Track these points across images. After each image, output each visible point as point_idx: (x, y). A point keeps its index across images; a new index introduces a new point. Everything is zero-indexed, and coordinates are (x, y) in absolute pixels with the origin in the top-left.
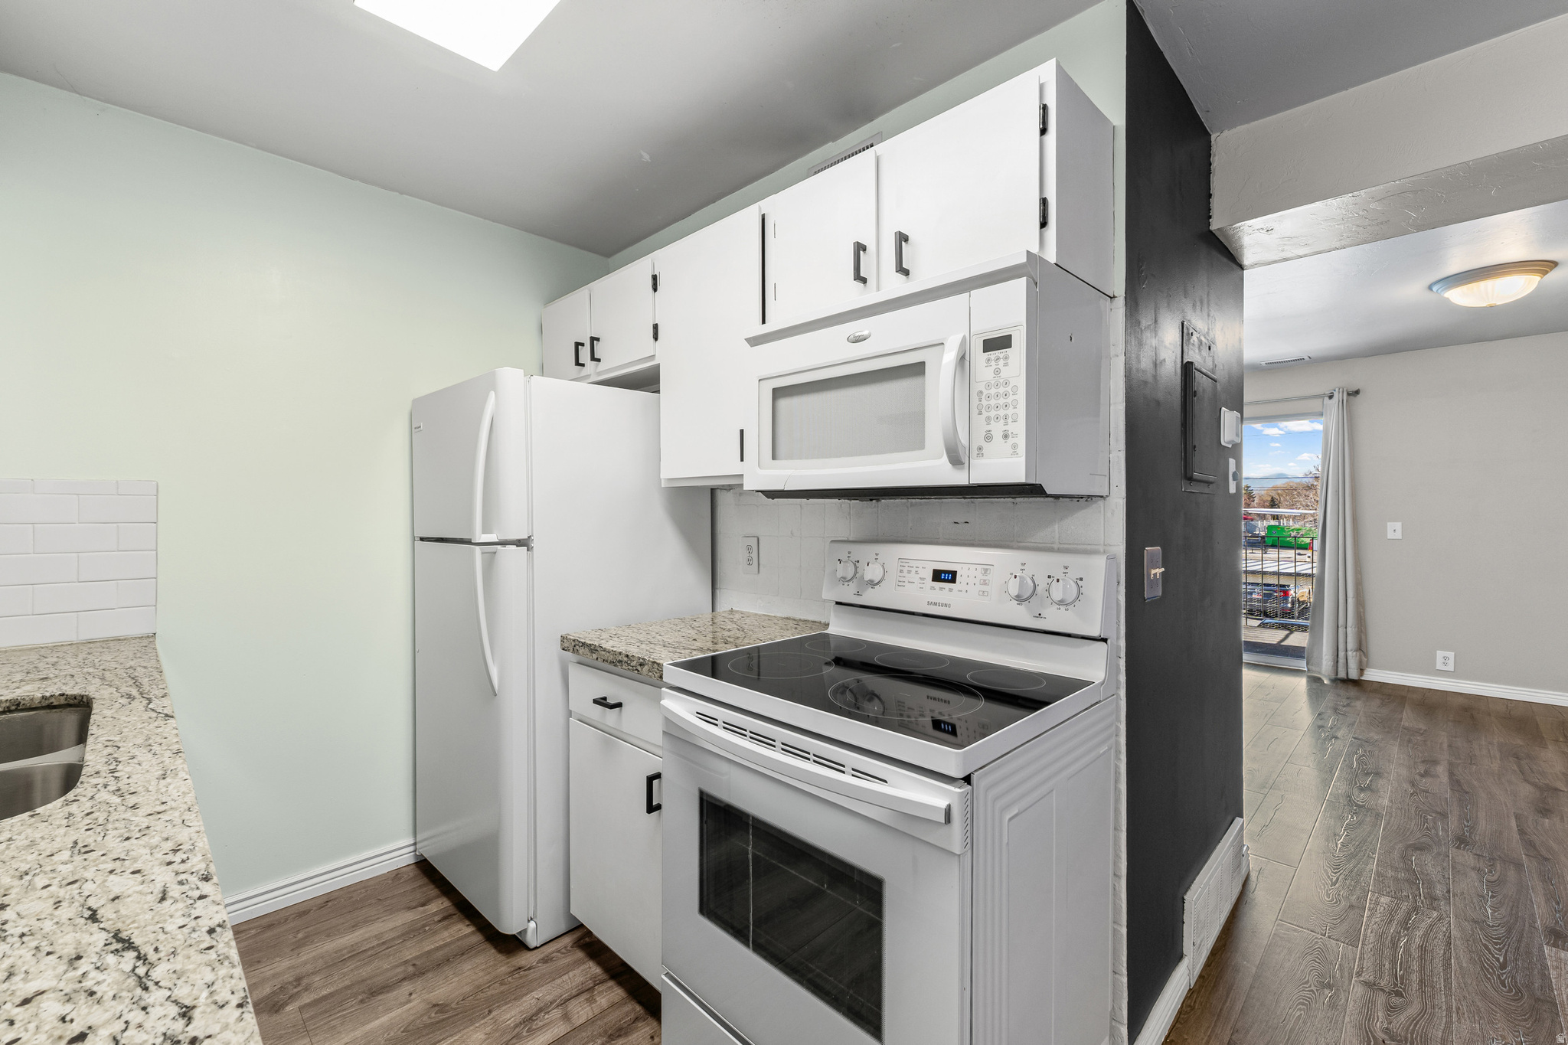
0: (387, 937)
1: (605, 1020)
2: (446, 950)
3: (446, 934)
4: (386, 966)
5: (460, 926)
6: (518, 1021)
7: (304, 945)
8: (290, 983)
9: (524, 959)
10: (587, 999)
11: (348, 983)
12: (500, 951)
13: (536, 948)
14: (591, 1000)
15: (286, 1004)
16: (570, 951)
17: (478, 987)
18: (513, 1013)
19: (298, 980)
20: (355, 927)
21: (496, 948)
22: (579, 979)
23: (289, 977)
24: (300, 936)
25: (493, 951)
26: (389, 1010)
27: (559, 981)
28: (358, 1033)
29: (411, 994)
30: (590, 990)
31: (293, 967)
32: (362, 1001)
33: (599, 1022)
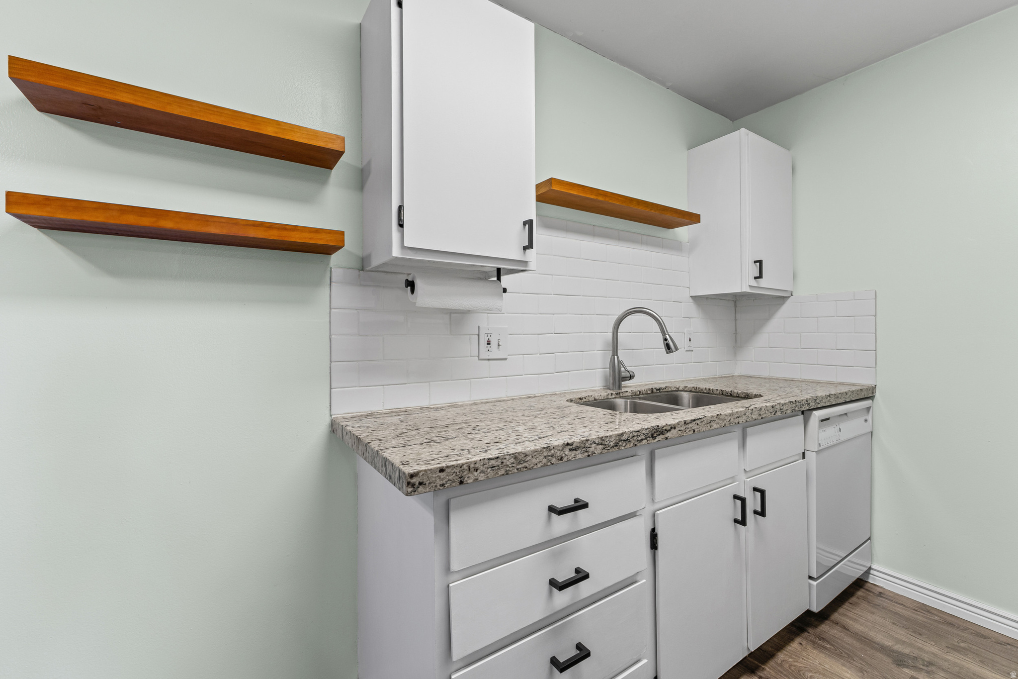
8: (924, 660)
15: (907, 667)
19: (930, 664)
23: (926, 657)
24: (962, 645)
31: (936, 655)
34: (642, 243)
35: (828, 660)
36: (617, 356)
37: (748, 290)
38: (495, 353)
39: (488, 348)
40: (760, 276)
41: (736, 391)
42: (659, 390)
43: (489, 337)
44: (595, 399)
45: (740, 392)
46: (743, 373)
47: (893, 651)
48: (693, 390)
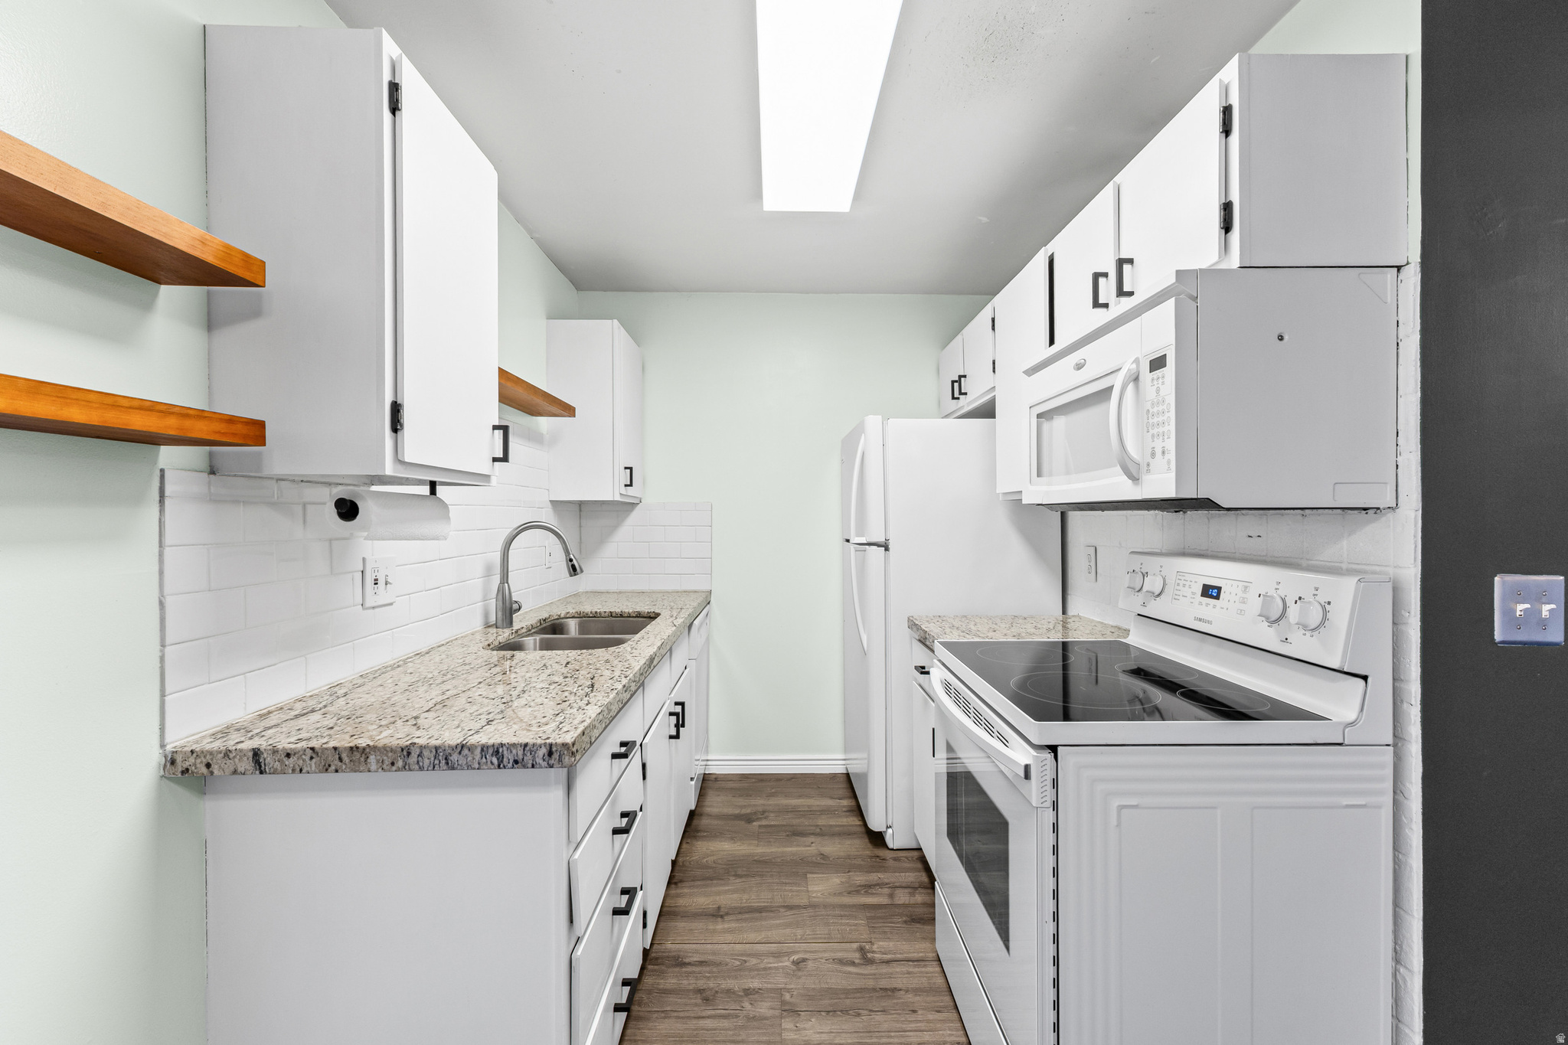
0: (814, 808)
1: (915, 910)
2: (841, 829)
3: (845, 820)
4: (806, 823)
5: (855, 819)
6: (862, 884)
7: (773, 796)
8: (760, 812)
9: (882, 852)
10: (910, 893)
11: (785, 823)
12: (871, 842)
13: (893, 849)
14: (912, 894)
15: (754, 821)
16: (914, 861)
17: (849, 856)
18: (861, 878)
19: (764, 812)
20: (800, 797)
21: (869, 839)
22: (911, 879)
23: (760, 809)
24: (773, 791)
25: (867, 840)
26: (798, 846)
27: (897, 874)
28: (780, 850)
29: (812, 843)
30: (916, 888)
31: (764, 805)
32: (788, 835)
33: (910, 909)
34: (529, 439)
35: (710, 844)
36: (507, 583)
37: (618, 498)
38: (383, 595)
39: (376, 590)
40: (631, 485)
41: (627, 611)
42: (545, 620)
43: (376, 573)
44: (500, 643)
45: (631, 611)
46: (589, 589)
47: (743, 815)
48: (576, 615)
